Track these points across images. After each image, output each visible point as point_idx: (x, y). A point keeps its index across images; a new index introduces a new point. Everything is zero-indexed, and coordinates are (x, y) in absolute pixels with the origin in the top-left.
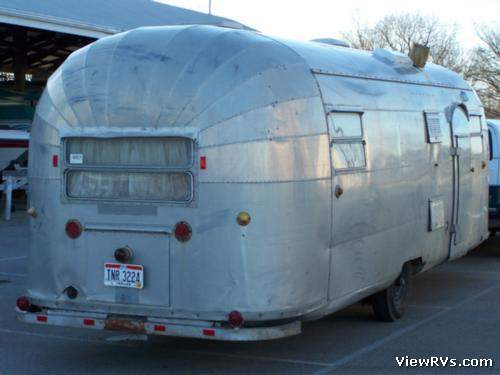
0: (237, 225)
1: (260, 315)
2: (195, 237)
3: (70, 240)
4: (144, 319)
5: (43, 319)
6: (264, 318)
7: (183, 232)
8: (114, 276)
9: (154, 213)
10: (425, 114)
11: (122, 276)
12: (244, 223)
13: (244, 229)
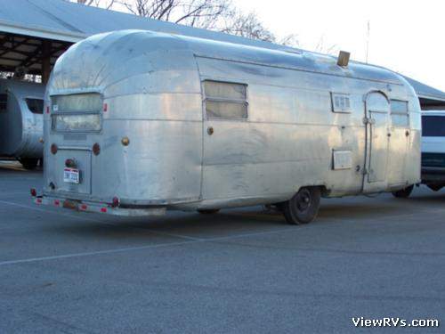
0: (122, 145)
1: (135, 201)
2: (102, 152)
3: (52, 155)
4: (79, 201)
5: (40, 201)
6: (137, 203)
7: (96, 149)
8: (68, 176)
9: (85, 138)
10: (331, 93)
11: (71, 176)
12: (126, 144)
13: (126, 147)
